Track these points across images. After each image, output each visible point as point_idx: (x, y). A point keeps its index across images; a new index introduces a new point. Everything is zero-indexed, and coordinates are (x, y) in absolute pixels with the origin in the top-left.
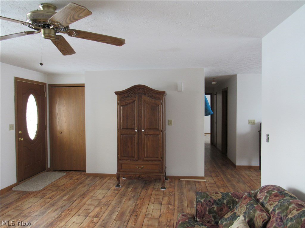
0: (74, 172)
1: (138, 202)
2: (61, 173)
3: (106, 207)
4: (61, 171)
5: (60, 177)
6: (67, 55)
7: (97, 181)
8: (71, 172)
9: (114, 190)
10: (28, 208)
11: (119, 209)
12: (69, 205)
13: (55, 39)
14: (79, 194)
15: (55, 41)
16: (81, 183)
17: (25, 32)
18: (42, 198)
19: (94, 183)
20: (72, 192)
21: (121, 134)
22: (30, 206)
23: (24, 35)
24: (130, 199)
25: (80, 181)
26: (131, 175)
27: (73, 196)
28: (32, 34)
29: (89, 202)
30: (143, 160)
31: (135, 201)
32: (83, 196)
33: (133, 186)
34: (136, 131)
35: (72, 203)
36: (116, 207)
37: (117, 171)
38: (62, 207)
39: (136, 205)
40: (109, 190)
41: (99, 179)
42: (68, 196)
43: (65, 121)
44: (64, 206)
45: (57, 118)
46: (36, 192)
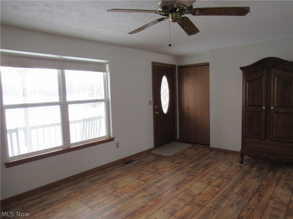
0: (199, 145)
1: (264, 183)
2: (188, 144)
3: (228, 180)
4: (188, 142)
5: (187, 147)
6: (192, 35)
7: (221, 155)
8: (197, 145)
9: (237, 166)
10: (162, 168)
11: (242, 185)
12: (194, 172)
13: (181, 21)
14: (203, 164)
15: (181, 23)
16: (205, 155)
17: (157, 20)
18: (173, 162)
19: (218, 156)
20: (197, 161)
21: (246, 111)
22: (163, 166)
23: (157, 23)
24: (254, 178)
25: (204, 153)
26: (257, 154)
27: (197, 165)
28: (163, 20)
29: (211, 172)
30: (271, 140)
31: (260, 181)
32: (207, 166)
33: (258, 166)
34: (264, 108)
35: (196, 171)
36: (238, 183)
37: (240, 149)
38: (188, 172)
39: (260, 185)
40: (232, 165)
41: (223, 154)
42: (193, 164)
43: (192, 98)
44: (190, 172)
45: (185, 96)
46: (168, 156)
